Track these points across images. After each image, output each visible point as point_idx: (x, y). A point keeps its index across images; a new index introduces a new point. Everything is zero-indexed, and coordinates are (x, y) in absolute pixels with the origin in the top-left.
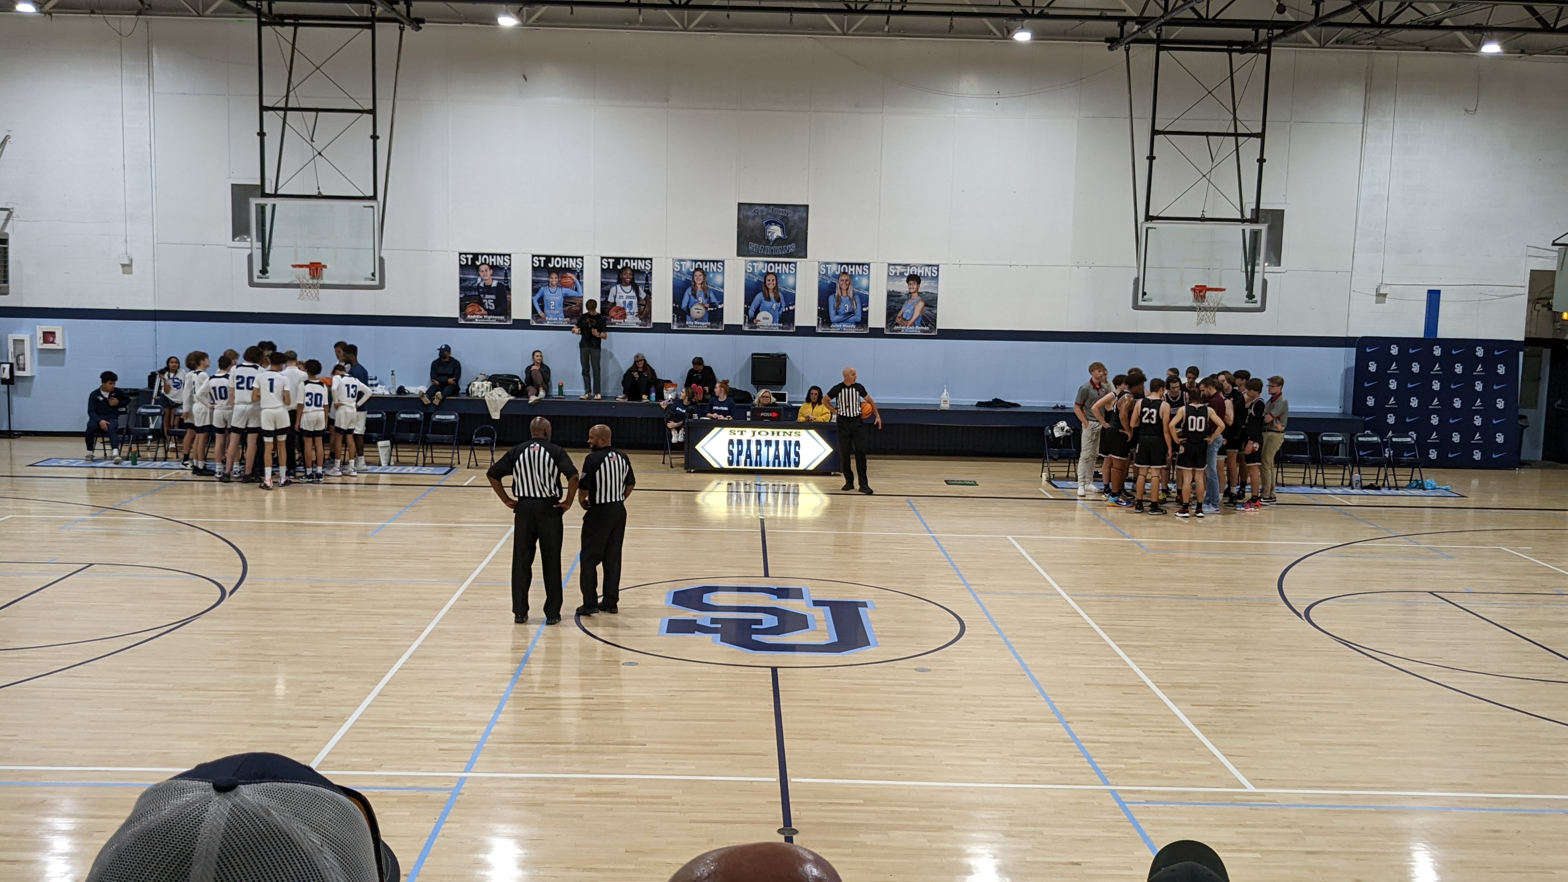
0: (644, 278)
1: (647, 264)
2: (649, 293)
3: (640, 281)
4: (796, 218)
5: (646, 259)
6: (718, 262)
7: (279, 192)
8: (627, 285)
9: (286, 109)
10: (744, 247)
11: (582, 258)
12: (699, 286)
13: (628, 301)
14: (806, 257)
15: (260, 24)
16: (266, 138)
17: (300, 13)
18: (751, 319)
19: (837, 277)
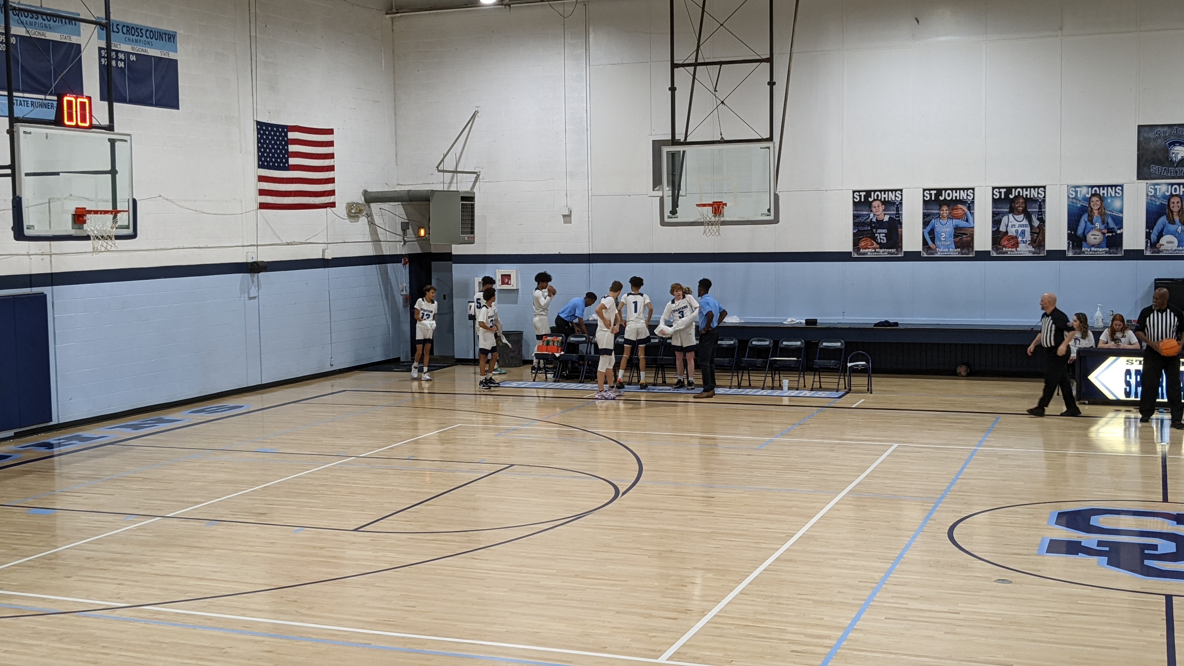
0: (1037, 206)
1: (1040, 192)
2: (1042, 221)
3: (1033, 209)
5: (1039, 187)
6: (1116, 186)
7: (688, 140)
8: (1019, 213)
9: (695, 65)
10: (1145, 170)
11: (973, 189)
12: (1096, 212)
13: (1020, 229)
18: (1152, 244)
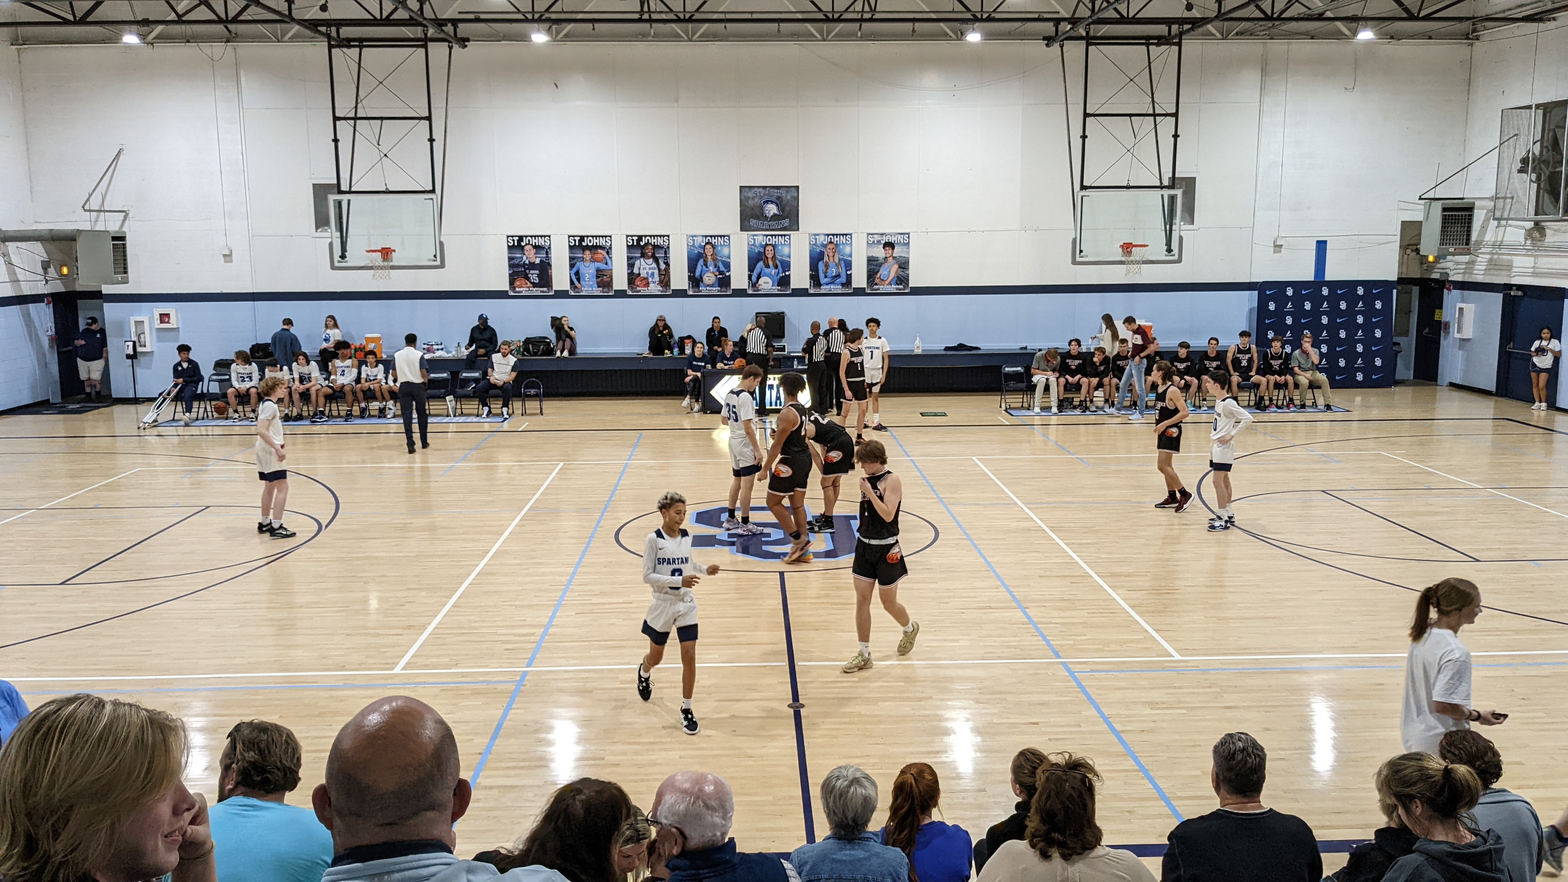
1: (665, 240)
3: (660, 254)
4: (789, 197)
5: (664, 236)
6: (724, 236)
7: (353, 189)
8: (649, 258)
9: (355, 119)
10: (746, 223)
11: (610, 237)
12: (709, 258)
13: (650, 272)
14: (798, 230)
15: (330, 47)
16: (339, 144)
17: (364, 36)
18: (754, 285)
19: (825, 246)
